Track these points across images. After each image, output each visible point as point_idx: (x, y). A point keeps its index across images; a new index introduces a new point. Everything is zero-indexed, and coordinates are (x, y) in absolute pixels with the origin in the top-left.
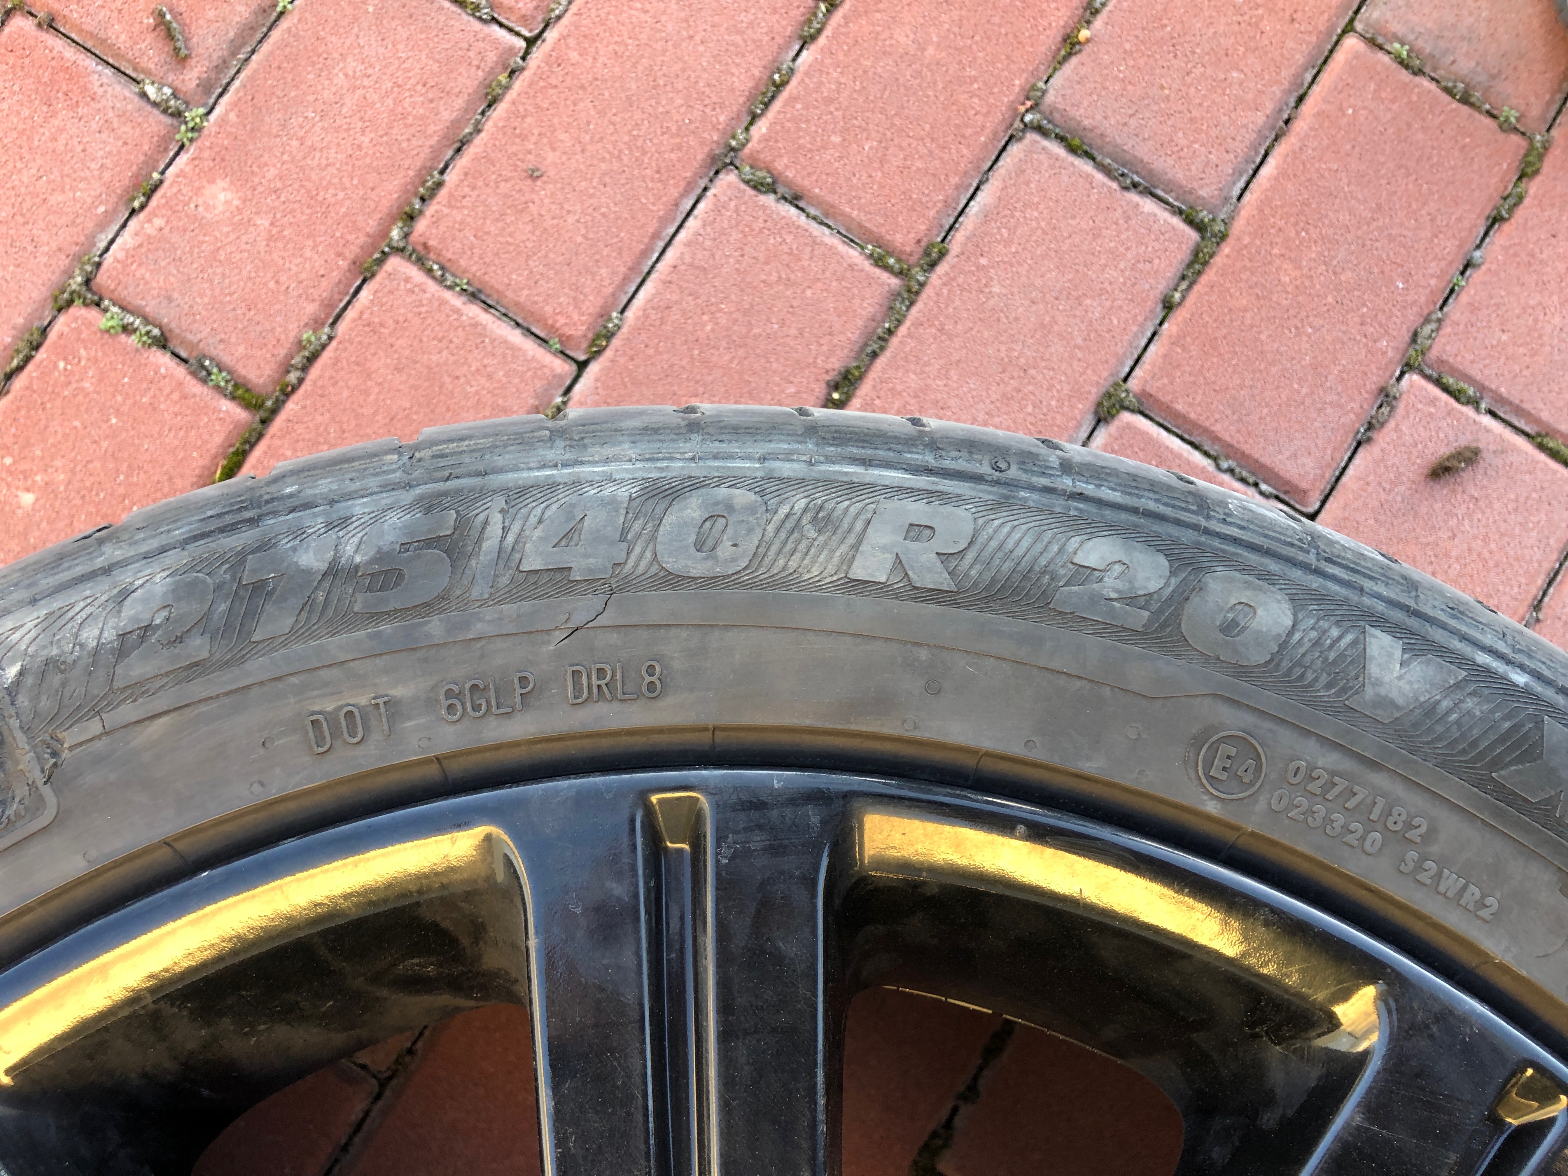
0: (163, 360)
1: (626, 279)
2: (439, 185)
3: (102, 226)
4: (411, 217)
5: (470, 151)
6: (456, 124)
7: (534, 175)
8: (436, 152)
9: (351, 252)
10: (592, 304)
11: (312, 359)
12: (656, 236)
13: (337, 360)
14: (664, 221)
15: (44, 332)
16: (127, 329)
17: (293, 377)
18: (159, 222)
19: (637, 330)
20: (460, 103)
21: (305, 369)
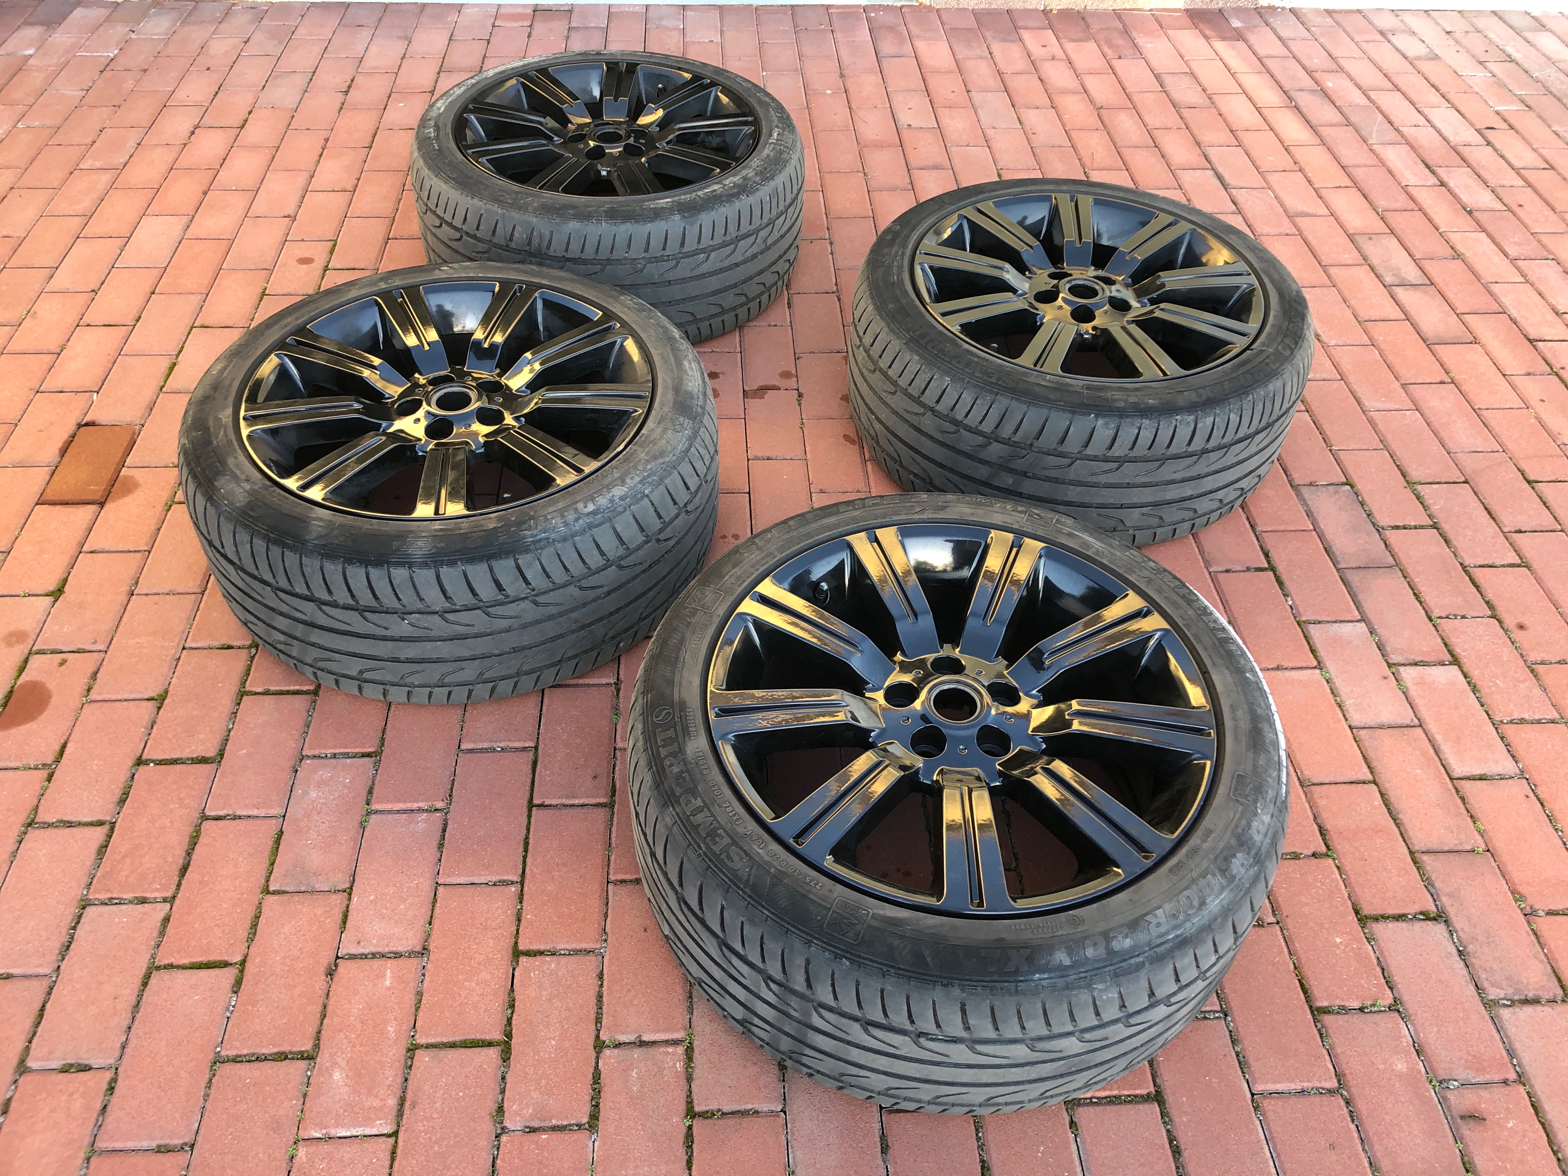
0: (1356, 1005)
1: (1271, 1133)
2: (1353, 1121)
3: (1415, 1030)
4: (1347, 1103)
5: (1358, 1141)
6: (1371, 1147)
7: (1332, 1146)
8: (1366, 1132)
9: (1349, 1077)
10: (1271, 1115)
11: (1321, 1035)
12: (1278, 1156)
13: (1315, 1040)
14: (1281, 1163)
15: (1391, 988)
16: (1373, 1005)
17: (1319, 1025)
18: (1405, 1044)
19: (1251, 1118)
20: (1378, 1154)
21: (1319, 1030)
